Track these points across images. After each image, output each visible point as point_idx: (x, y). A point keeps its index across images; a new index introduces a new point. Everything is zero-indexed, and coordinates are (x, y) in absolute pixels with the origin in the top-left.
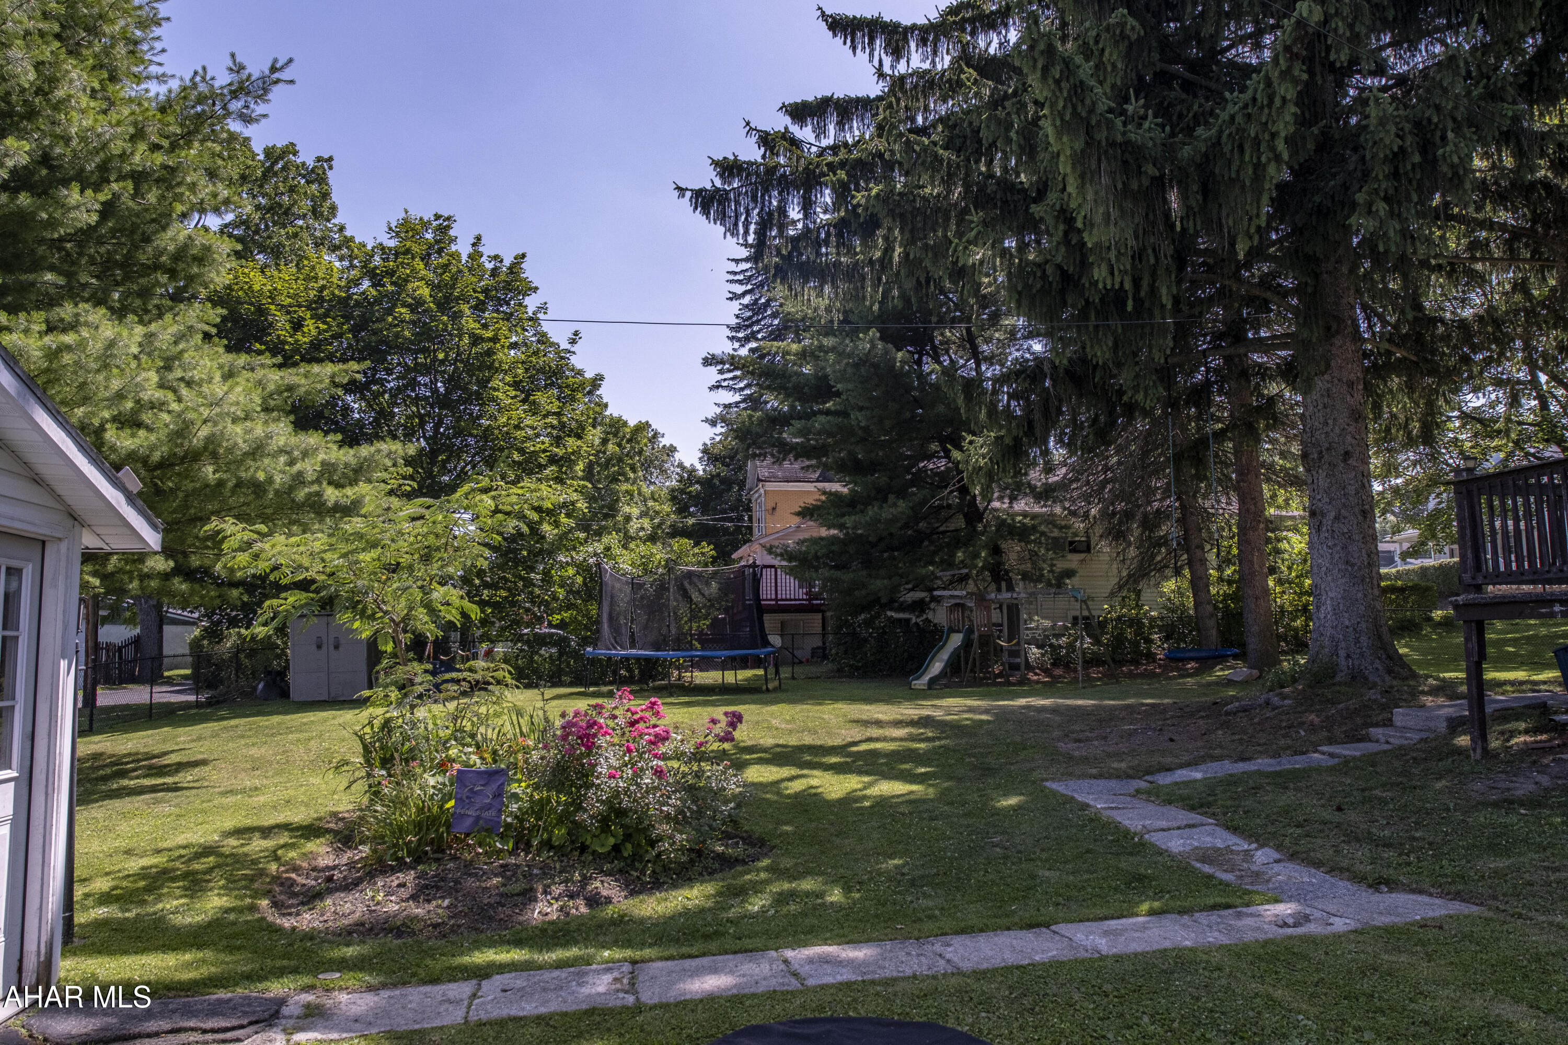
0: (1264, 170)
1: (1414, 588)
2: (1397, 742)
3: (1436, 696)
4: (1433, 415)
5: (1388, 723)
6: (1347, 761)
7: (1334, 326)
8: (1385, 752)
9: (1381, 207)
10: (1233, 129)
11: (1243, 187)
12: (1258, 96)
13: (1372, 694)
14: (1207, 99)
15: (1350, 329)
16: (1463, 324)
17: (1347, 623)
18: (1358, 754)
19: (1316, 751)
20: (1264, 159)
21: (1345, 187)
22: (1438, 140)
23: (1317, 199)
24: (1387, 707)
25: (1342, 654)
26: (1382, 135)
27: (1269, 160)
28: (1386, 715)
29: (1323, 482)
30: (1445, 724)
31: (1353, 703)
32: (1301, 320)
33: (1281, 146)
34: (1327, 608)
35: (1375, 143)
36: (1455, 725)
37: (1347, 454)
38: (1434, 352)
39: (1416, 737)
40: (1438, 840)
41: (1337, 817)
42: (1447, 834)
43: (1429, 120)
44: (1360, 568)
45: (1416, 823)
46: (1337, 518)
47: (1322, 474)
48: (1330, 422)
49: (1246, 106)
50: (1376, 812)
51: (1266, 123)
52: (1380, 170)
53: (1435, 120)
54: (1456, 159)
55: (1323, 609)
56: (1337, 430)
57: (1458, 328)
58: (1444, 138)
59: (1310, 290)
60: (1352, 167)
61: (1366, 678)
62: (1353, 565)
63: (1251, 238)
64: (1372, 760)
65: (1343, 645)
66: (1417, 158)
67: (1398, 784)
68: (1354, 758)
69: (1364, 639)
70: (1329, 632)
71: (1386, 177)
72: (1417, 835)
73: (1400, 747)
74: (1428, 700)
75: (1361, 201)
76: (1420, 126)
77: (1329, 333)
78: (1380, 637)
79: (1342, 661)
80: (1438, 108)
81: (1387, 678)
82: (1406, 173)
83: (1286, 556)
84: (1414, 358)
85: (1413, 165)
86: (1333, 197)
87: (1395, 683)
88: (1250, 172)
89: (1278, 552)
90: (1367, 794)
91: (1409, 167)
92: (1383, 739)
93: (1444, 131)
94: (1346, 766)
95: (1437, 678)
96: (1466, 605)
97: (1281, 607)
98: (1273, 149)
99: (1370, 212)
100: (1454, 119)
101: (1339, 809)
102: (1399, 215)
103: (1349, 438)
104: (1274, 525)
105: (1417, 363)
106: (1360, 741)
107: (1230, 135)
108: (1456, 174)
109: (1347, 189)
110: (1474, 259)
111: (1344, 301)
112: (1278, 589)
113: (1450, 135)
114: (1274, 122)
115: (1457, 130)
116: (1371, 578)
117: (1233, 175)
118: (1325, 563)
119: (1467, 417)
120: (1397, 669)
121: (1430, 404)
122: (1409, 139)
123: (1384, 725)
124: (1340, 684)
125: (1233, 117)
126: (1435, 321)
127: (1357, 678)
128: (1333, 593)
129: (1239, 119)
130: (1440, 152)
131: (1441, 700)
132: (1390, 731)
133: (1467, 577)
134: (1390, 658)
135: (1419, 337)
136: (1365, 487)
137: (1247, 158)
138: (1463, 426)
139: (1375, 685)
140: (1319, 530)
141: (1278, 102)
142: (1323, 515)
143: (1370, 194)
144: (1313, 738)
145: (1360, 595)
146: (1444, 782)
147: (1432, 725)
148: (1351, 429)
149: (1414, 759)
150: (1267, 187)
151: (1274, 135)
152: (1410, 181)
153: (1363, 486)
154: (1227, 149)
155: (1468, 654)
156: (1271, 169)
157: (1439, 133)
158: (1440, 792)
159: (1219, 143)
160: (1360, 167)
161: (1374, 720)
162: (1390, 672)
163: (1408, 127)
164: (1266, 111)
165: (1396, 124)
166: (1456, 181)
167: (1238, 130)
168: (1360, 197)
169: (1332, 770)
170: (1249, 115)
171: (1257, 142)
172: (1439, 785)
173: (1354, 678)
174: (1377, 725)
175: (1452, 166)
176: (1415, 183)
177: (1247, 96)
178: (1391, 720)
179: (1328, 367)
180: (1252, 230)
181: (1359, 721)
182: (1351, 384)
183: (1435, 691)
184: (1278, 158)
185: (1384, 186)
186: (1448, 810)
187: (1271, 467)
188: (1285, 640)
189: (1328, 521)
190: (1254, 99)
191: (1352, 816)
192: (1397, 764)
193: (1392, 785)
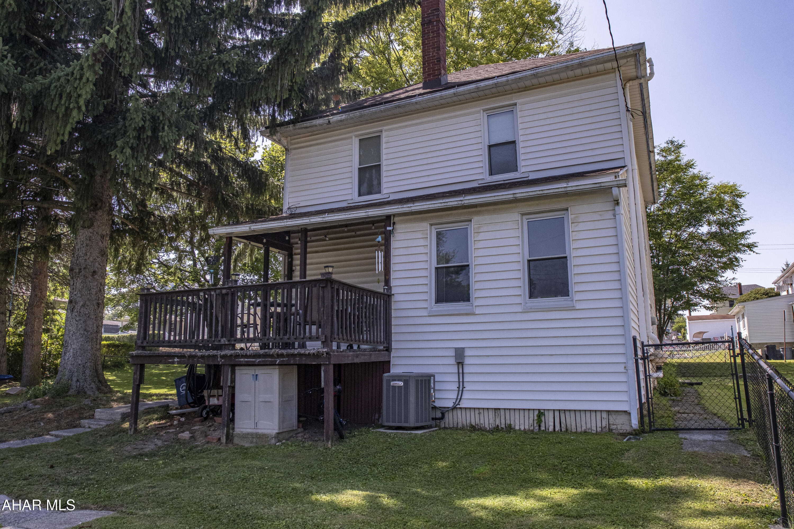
0: (71, 112)
1: (124, 346)
2: (93, 427)
3: (119, 402)
4: (143, 260)
5: (92, 417)
6: (64, 438)
7: (99, 204)
8: (87, 433)
9: (128, 151)
10: (58, 84)
11: (58, 117)
12: (75, 72)
13: (87, 402)
14: (50, 63)
15: (107, 208)
16: (162, 219)
17: (80, 362)
18: (71, 434)
19: (48, 434)
20: (71, 106)
21: (115, 136)
22: (161, 128)
23: (99, 137)
24: (92, 409)
25: (75, 379)
26: (135, 116)
27: (74, 108)
28: (91, 413)
29: (79, 285)
30: (120, 417)
31: (75, 407)
32: (79, 197)
33: (82, 102)
34: (70, 354)
35: (131, 119)
36: (124, 417)
37: (94, 272)
38: (148, 229)
39: (104, 423)
40: (102, 479)
41: (51, 471)
42: (107, 475)
43: (159, 117)
44: (91, 333)
45: (92, 471)
46: (83, 306)
47: (79, 281)
48: (88, 254)
49: (67, 75)
50: (72, 467)
51: (76, 88)
52: (132, 133)
53: (161, 118)
54: (166, 140)
55: (68, 354)
56: (91, 259)
57: (160, 220)
58: (163, 128)
59: (86, 183)
60: (119, 127)
61: (85, 393)
62: (88, 332)
63: (57, 145)
64: (78, 438)
65: (76, 374)
66: (149, 133)
67: (88, 450)
68: (69, 437)
69: (88, 372)
70: (69, 367)
71: (134, 137)
72: (92, 477)
73: (96, 430)
74: (115, 405)
75: (119, 145)
76: (154, 119)
77: (95, 207)
78: (96, 371)
79: (74, 383)
80: (163, 114)
81: (97, 392)
82: (144, 139)
83: (57, 323)
84: (138, 230)
85: (147, 136)
86: (108, 139)
87: (100, 395)
88: (63, 110)
89: (53, 321)
90: (70, 457)
91: (145, 137)
92: (87, 426)
93: (164, 125)
94: (63, 442)
95: (122, 393)
96: (137, 356)
97: (50, 352)
98: (77, 103)
99: (122, 152)
100: (170, 122)
101: (52, 467)
102: (137, 158)
103: (97, 264)
104: (53, 306)
105: (138, 233)
106: (75, 427)
107: (56, 87)
108: (165, 147)
109: (116, 137)
110: (172, 189)
111: (106, 193)
112: (49, 341)
113: (166, 128)
114: (81, 89)
115: (170, 127)
116: (97, 339)
117: (53, 109)
118: (73, 329)
119: (161, 264)
120: (103, 388)
121: (142, 254)
122: (148, 123)
123: (90, 418)
124: (70, 396)
125: (59, 78)
126: (151, 214)
127: (81, 393)
128: (74, 346)
129: (62, 80)
130: (160, 134)
131: (121, 405)
132: (92, 421)
133: (139, 342)
134: (100, 381)
135: (142, 220)
136: (101, 291)
137: (63, 102)
138: (159, 267)
139: (89, 396)
140: (72, 311)
141: (84, 80)
142: (76, 303)
143: (124, 143)
144: (48, 427)
145: (89, 348)
146: (112, 447)
147: (113, 417)
148: (98, 259)
149: (101, 436)
150: (71, 121)
151: (79, 96)
152: (145, 143)
153: (100, 290)
154: (53, 93)
155: (134, 380)
156: (75, 113)
157: (161, 126)
158: (110, 453)
159: (49, 88)
160: (123, 128)
161: (85, 415)
162: (99, 389)
163: (148, 117)
164: (78, 81)
165: (143, 114)
166: (165, 150)
167: (61, 86)
168: (119, 143)
169: (55, 444)
170: (68, 80)
171: (69, 96)
172: (109, 450)
173: (79, 393)
174: (85, 418)
175: (164, 142)
176: (147, 145)
177: (69, 70)
178: (93, 415)
179: (92, 225)
180: (58, 141)
181: (76, 416)
182: (103, 237)
183: (119, 400)
184: (79, 108)
185: (131, 141)
186: (111, 462)
187: (57, 274)
188: (49, 371)
189: (78, 307)
190: (73, 73)
191: (58, 470)
192: (91, 439)
193: (85, 451)
